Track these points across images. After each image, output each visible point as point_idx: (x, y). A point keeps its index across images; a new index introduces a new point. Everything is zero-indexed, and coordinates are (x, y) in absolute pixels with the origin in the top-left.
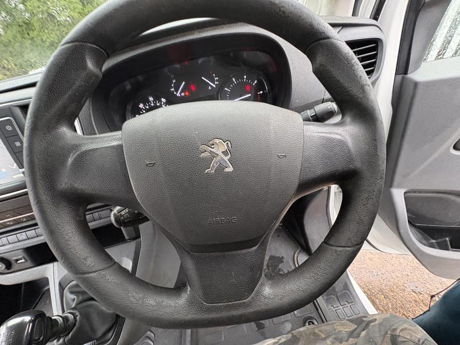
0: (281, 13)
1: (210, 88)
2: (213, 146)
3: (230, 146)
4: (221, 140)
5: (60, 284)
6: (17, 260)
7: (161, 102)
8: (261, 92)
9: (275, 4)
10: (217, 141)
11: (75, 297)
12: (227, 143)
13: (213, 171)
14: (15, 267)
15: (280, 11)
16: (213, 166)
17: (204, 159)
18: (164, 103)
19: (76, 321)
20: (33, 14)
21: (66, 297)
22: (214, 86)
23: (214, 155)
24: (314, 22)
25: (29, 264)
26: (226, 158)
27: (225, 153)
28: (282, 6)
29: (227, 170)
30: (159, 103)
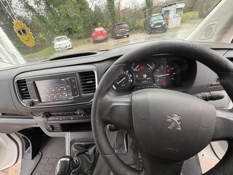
0: (211, 59)
1: (150, 69)
2: (173, 117)
3: (181, 118)
4: (177, 115)
5: (71, 142)
6: (56, 128)
7: (126, 72)
8: (175, 73)
9: (208, 55)
10: (176, 115)
11: (77, 151)
12: (180, 117)
13: (172, 128)
14: (55, 130)
15: (210, 58)
16: (172, 126)
17: (169, 122)
18: (127, 73)
19: (79, 163)
20: (61, 14)
21: (72, 149)
22: (152, 68)
23: (173, 121)
24: (228, 64)
25: (60, 130)
26: (179, 123)
27: (179, 121)
28: (212, 56)
29: (178, 128)
30: (125, 72)
